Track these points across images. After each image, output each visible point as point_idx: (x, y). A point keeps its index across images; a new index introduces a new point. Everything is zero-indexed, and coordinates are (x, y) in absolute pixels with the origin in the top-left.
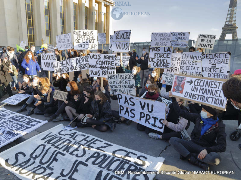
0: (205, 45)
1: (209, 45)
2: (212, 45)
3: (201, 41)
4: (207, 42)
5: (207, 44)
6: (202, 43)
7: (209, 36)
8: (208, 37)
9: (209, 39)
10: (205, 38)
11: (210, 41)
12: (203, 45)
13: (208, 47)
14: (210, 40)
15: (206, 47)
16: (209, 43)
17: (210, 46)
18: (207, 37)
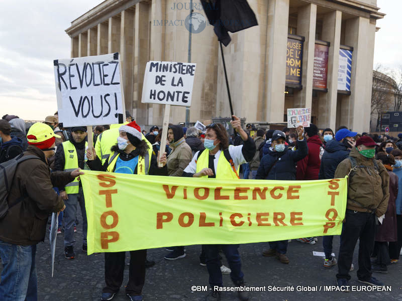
0: (169, 92)
1: (178, 92)
2: (188, 93)
3: (157, 83)
4: (173, 84)
5: (173, 90)
6: (159, 88)
7: (177, 67)
8: (173, 70)
9: (178, 76)
10: (165, 73)
11: (180, 81)
12: (161, 96)
13: (177, 100)
14: (181, 79)
15: (172, 100)
16: (179, 88)
17: (184, 97)
18: (171, 71)
